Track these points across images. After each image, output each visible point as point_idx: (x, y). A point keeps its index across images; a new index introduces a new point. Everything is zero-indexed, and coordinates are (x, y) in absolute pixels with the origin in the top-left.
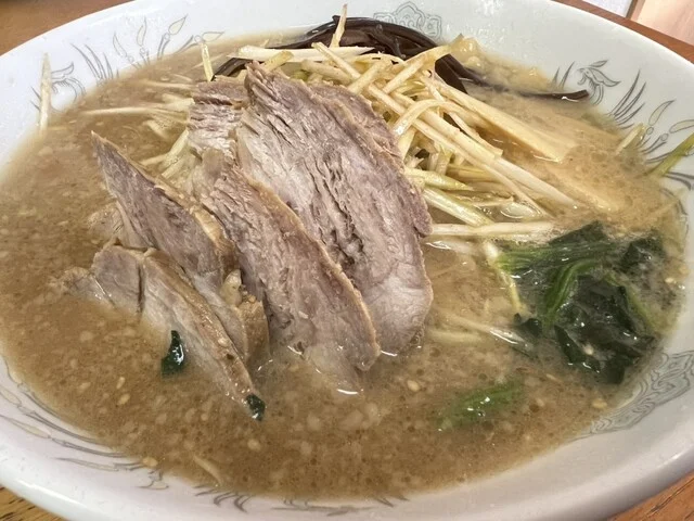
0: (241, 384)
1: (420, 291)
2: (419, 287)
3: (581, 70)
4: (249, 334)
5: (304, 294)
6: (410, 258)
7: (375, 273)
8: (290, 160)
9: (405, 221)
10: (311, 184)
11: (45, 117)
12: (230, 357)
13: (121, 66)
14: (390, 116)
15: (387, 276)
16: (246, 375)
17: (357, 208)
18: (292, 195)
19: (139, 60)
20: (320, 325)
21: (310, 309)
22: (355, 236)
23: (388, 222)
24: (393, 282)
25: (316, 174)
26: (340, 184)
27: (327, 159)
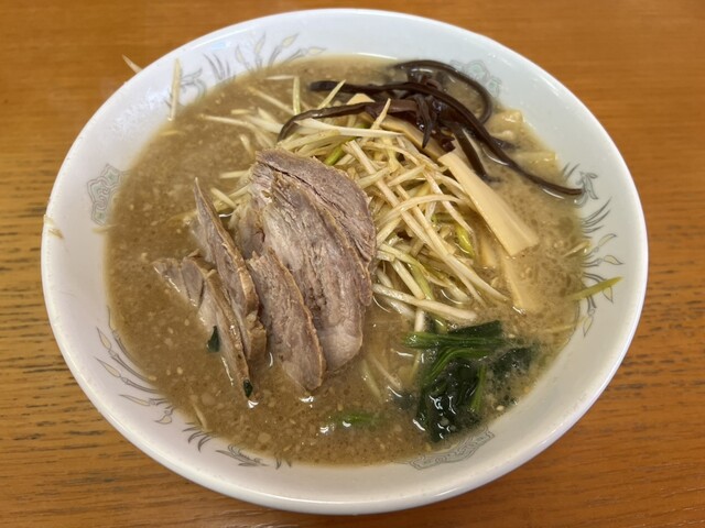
0: (243, 373)
1: (354, 339)
2: (355, 335)
3: (582, 173)
4: (253, 347)
5: (292, 334)
6: (352, 317)
7: (331, 320)
8: (291, 239)
9: (354, 294)
10: (302, 258)
11: (173, 113)
12: (240, 357)
13: (238, 70)
14: (387, 204)
15: (337, 324)
16: (246, 369)
17: (326, 279)
18: (291, 261)
19: (253, 65)
20: (295, 354)
21: (293, 343)
22: (323, 295)
23: (343, 292)
24: (340, 329)
25: (306, 253)
26: (319, 262)
27: (313, 245)
